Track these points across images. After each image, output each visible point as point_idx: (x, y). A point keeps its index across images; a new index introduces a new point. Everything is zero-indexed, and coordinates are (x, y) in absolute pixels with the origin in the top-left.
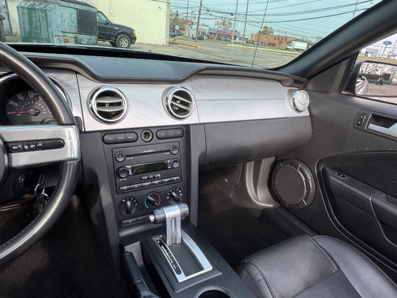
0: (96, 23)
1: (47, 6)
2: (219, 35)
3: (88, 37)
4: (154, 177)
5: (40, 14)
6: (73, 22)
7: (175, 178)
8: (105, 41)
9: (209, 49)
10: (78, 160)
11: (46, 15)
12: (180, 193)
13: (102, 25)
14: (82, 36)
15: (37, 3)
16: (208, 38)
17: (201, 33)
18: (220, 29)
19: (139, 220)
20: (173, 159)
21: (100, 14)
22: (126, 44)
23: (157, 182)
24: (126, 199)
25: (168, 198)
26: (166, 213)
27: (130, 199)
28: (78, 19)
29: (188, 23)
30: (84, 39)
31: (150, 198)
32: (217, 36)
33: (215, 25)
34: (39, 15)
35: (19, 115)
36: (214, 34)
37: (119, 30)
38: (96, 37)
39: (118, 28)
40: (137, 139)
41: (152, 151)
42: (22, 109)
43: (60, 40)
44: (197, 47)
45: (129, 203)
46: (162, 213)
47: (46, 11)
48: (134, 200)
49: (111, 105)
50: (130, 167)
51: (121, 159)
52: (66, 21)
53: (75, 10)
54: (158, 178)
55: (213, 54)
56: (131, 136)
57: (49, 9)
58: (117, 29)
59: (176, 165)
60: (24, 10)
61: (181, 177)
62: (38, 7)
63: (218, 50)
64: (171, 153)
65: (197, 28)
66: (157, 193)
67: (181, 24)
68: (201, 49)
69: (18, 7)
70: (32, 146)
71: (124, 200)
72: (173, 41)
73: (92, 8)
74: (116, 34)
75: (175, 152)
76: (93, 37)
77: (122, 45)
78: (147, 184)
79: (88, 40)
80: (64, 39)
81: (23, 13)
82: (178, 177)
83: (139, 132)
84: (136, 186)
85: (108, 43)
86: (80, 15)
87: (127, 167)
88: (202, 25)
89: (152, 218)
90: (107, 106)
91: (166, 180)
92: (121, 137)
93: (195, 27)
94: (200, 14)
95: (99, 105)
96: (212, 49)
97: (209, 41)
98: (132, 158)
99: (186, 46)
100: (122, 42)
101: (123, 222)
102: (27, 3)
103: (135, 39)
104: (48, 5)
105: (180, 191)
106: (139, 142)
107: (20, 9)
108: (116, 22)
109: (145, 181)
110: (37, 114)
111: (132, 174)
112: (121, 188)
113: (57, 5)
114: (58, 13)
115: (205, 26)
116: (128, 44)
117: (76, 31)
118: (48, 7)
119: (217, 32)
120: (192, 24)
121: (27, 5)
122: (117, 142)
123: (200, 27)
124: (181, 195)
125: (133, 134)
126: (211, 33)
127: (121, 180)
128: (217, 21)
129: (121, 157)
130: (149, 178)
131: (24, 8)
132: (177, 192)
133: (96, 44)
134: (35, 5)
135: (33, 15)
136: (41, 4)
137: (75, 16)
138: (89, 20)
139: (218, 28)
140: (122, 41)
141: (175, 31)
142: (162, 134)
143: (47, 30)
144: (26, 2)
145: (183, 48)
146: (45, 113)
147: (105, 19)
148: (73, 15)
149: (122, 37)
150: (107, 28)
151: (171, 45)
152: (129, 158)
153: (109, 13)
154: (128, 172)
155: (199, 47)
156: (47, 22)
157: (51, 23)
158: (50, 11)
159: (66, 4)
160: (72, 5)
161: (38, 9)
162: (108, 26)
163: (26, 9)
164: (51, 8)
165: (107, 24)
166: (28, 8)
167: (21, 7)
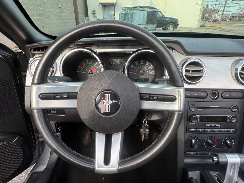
0: (157, 17)
2: (240, 17)
3: (152, 26)
4: (215, 126)
5: (129, 16)
6: (145, 19)
7: (231, 130)
8: (160, 28)
9: (231, 28)
10: (182, 112)
11: (132, 16)
12: (233, 142)
13: (160, 19)
14: (148, 26)
15: (129, 11)
16: (230, 20)
17: (224, 17)
18: (241, 13)
19: (198, 155)
20: (232, 115)
21: (159, 13)
22: (171, 29)
23: (216, 130)
24: (192, 138)
25: (222, 143)
26: (228, 158)
27: (194, 138)
28: (147, 16)
29: (216, 11)
31: (209, 141)
32: (238, 18)
33: (237, 10)
35: (134, 73)
36: (236, 17)
37: (168, 21)
38: (156, 26)
40: (207, 97)
41: (217, 106)
42: (136, 70)
44: (221, 27)
45: (193, 141)
46: (225, 158)
47: (132, 14)
48: (197, 139)
49: (194, 71)
50: (199, 116)
51: (193, 109)
52: (141, 19)
53: (147, 12)
54: (218, 128)
55: (233, 32)
56: (203, 94)
58: (168, 20)
59: (234, 120)
61: (236, 130)
62: (129, 13)
63: (237, 29)
64: (231, 110)
65: (222, 14)
66: (215, 138)
67: (210, 12)
68: (224, 28)
69: (120, 14)
70: (155, 98)
71: (190, 138)
72: (203, 25)
73: (155, 10)
74: (167, 23)
75: (234, 110)
76: (154, 26)
78: (209, 130)
79: (151, 28)
81: (122, 17)
82: (234, 130)
83: (208, 92)
84: (201, 130)
85: (161, 28)
87: (197, 115)
88: (226, 11)
89: (215, 159)
90: (191, 72)
91: (224, 130)
92: (195, 94)
93: (220, 13)
94: (226, 4)
95: (187, 71)
96: (233, 28)
97: (231, 22)
98: (201, 110)
99: (212, 27)
100: (170, 28)
101: (187, 152)
103: (178, 25)
105: (233, 141)
106: (208, 99)
108: (167, 16)
109: (208, 128)
110: (143, 74)
111: (199, 121)
112: (190, 129)
113: (138, 10)
114: (138, 15)
115: (229, 12)
116: (173, 28)
117: (145, 24)
119: (239, 15)
120: (218, 12)
121: (124, 12)
122: (193, 97)
123: (224, 13)
124: (233, 143)
125: (205, 92)
126: (233, 17)
127: (191, 124)
128: (240, 7)
129: (194, 108)
130: (211, 126)
131: (122, 14)
132: (230, 141)
133: (155, 30)
134: (127, 12)
135: (126, 17)
137: (146, 15)
138: (153, 17)
139: (240, 12)
141: (205, 18)
142: (227, 95)
145: (210, 29)
146: (147, 73)
147: (162, 15)
149: (169, 25)
150: (162, 20)
151: (201, 27)
152: (199, 110)
153: (164, 11)
154: (197, 119)
155: (222, 27)
156: (132, 20)
157: (134, 20)
158: (134, 14)
159: (143, 9)
160: (146, 9)
161: (129, 14)
162: (163, 19)
163: (123, 15)
164: (135, 12)
165: (162, 18)
166: (124, 14)
167: (121, 14)
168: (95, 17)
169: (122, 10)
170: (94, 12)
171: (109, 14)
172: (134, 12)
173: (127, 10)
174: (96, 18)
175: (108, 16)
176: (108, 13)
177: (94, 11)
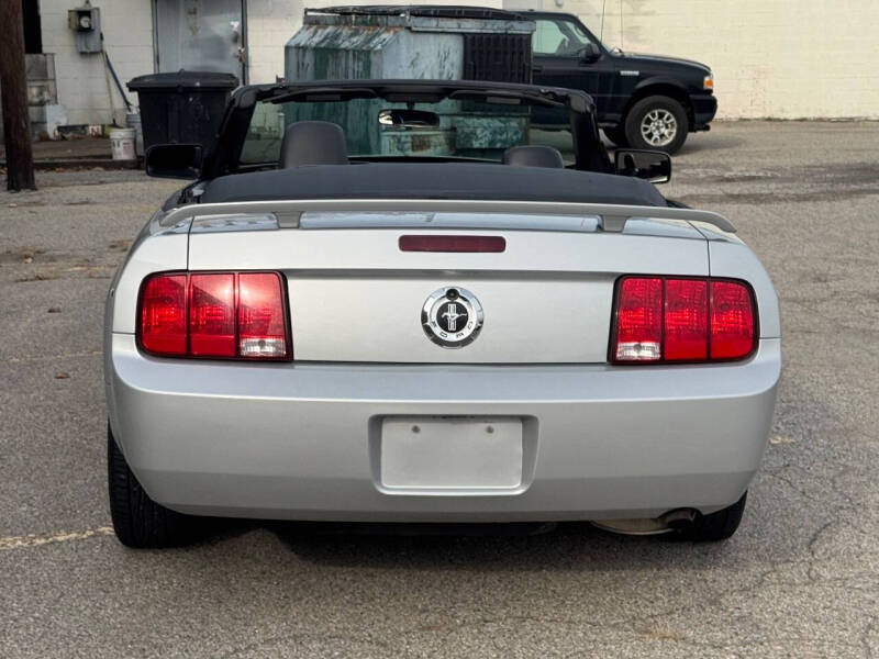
0: (527, 70)
1: (374, 37)
3: (496, 123)
5: (351, 62)
11: (368, 65)
14: (473, 121)
15: (346, 31)
21: (570, 24)
28: (465, 65)
30: (479, 131)
34: (346, 68)
37: (638, 79)
38: (524, 120)
39: (637, 73)
43: (399, 141)
47: (368, 52)
53: (460, 38)
57: (379, 47)
58: (631, 77)
60: (304, 56)
62: (346, 45)
69: (287, 48)
74: (626, 96)
76: (514, 124)
77: (650, 136)
79: (494, 133)
80: (413, 137)
81: (300, 65)
86: (473, 52)
100: (652, 127)
102: (316, 32)
103: (710, 105)
104: (378, 34)
107: (293, 53)
113: (403, 33)
114: (405, 58)
117: (455, 109)
118: (377, 40)
121: (316, 39)
131: (304, 48)
134: (336, 36)
135: (331, 68)
136: (356, 33)
138: (504, 65)
140: (649, 122)
143: (366, 113)
144: (312, 29)
148: (451, 56)
149: (650, 108)
158: (380, 51)
159: (432, 24)
160: (451, 24)
161: (347, 51)
162: (594, 68)
163: (309, 59)
164: (385, 44)
165: (592, 58)
166: (317, 50)
167: (298, 47)
168: (94, 53)
169: (300, 24)
170: (84, 23)
171: (201, 34)
172: (376, 44)
173: (336, 24)
174: (100, 58)
175: (194, 45)
176: (194, 30)
177: (82, 13)
